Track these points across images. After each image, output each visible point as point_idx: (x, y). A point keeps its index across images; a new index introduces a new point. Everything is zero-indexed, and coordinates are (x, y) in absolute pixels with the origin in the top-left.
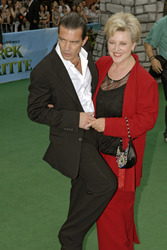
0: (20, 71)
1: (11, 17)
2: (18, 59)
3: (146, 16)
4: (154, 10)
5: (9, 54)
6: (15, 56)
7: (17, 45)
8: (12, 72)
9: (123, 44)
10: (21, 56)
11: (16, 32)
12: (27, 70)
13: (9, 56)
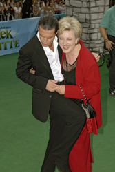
0: (11, 47)
1: (5, 10)
2: (10, 39)
3: (97, 8)
4: (103, 4)
5: (4, 36)
6: (8, 37)
7: (9, 30)
8: (6, 48)
9: (69, 39)
10: (11, 37)
11: (8, 21)
12: (16, 47)
13: (3, 38)
